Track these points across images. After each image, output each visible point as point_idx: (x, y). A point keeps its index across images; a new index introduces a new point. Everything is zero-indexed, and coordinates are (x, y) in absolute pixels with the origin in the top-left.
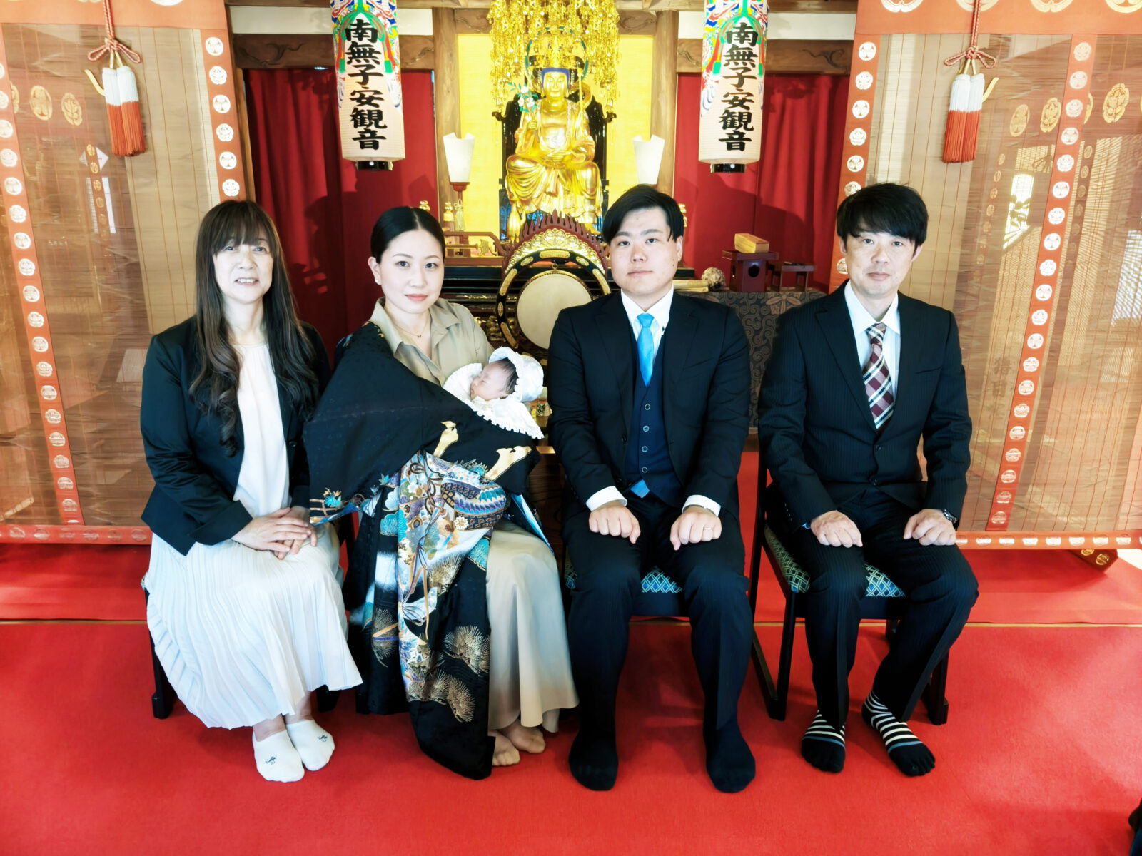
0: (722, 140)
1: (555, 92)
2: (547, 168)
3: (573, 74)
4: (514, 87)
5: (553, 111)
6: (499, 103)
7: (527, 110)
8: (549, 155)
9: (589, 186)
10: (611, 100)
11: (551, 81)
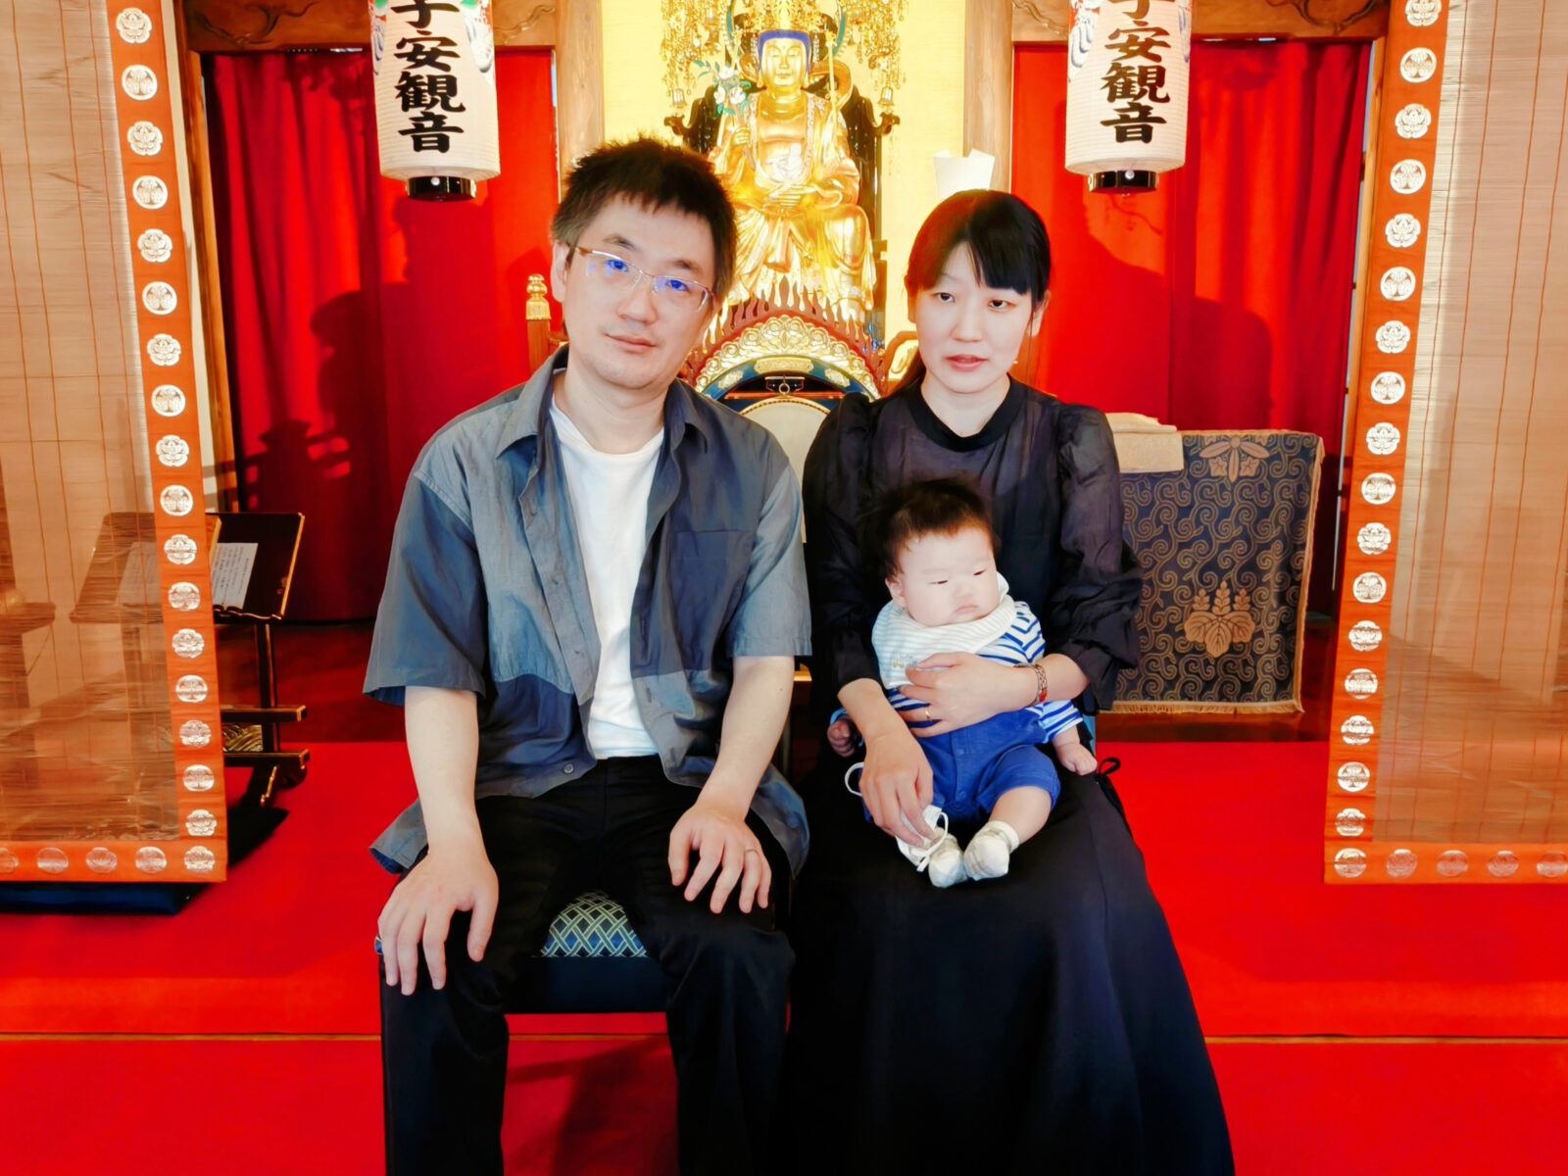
0: (1106, 123)
1: (784, 76)
2: (768, 218)
3: (816, 42)
4: (707, 69)
5: (779, 111)
6: (678, 98)
7: (731, 110)
8: (772, 195)
9: (848, 251)
10: (890, 88)
11: (775, 56)
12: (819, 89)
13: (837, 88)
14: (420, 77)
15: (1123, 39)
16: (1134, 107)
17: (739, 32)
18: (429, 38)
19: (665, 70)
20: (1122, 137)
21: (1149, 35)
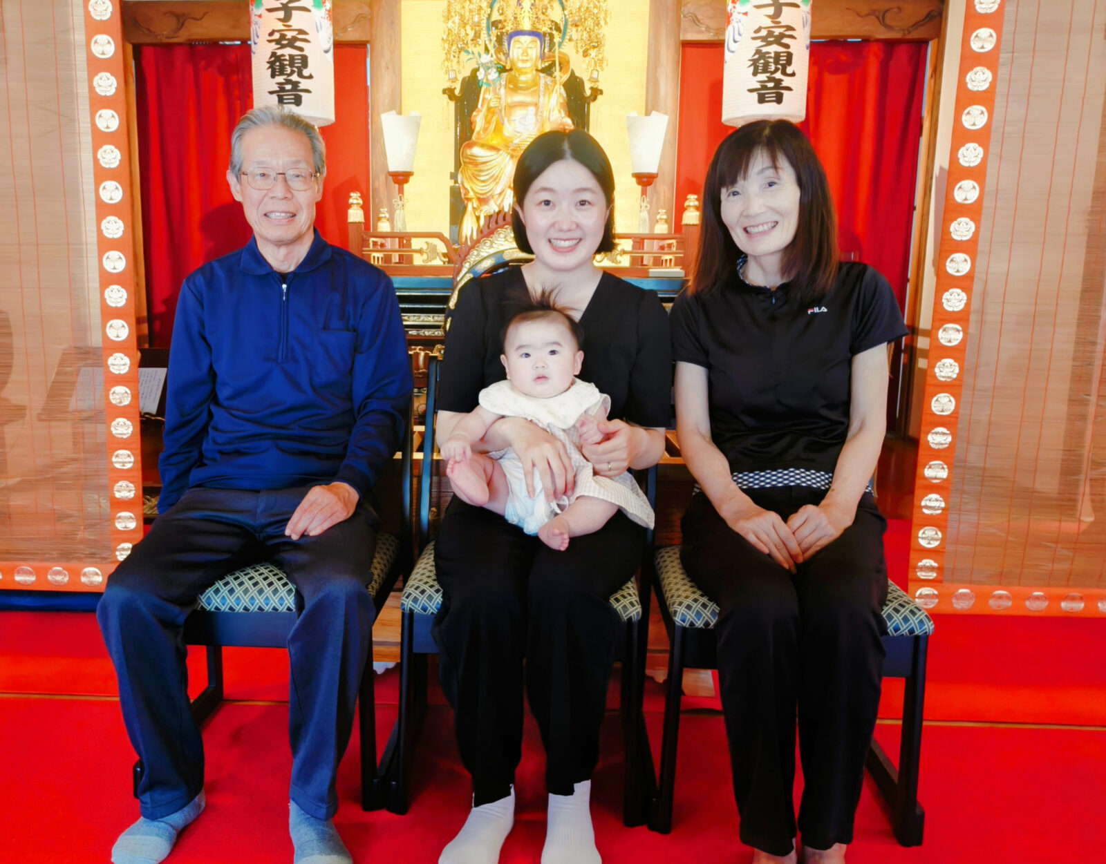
0: (751, 91)
1: (524, 61)
3: (547, 39)
4: (472, 57)
5: (521, 85)
7: (488, 84)
8: (515, 142)
10: (597, 70)
11: (519, 48)
12: (548, 71)
13: (561, 70)
14: (283, 55)
15: (764, 33)
16: (770, 79)
17: (494, 32)
18: (289, 28)
19: (444, 57)
20: (762, 100)
21: (782, 30)
